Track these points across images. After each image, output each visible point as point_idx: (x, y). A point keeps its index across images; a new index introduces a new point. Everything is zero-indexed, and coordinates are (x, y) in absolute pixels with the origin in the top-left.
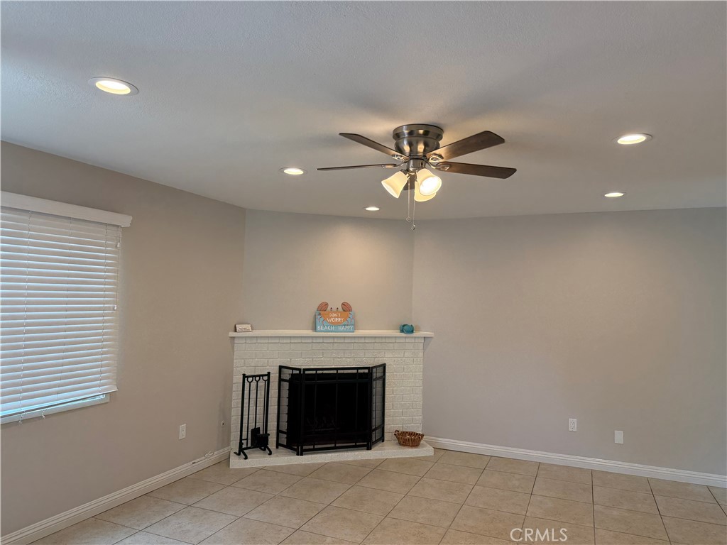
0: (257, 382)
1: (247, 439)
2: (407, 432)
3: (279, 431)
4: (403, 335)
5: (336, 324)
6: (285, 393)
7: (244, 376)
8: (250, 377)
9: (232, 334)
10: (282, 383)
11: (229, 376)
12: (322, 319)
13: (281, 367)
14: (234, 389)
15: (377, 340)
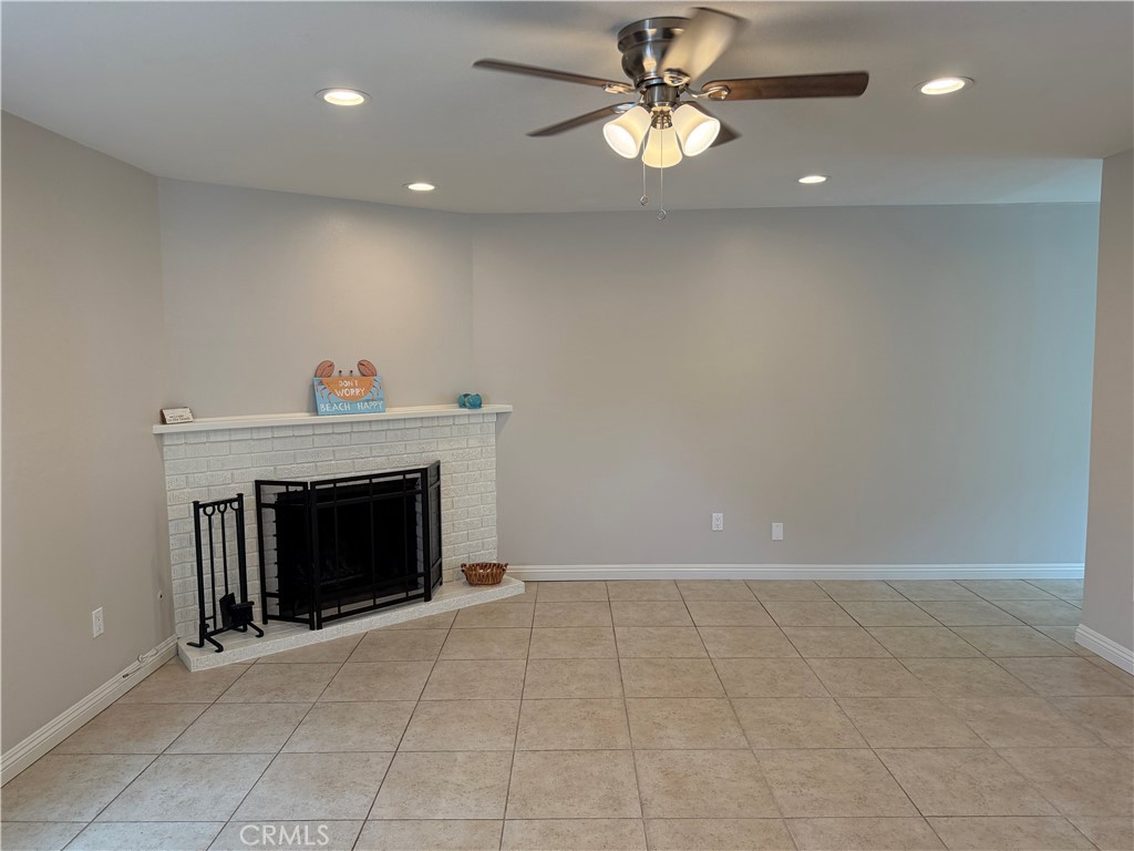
0: (222, 513)
1: (214, 617)
2: (478, 565)
3: (265, 594)
4: (465, 411)
5: (353, 400)
6: (271, 528)
7: (197, 505)
8: (209, 505)
9: (159, 429)
10: (264, 510)
11: (160, 509)
12: (326, 392)
13: (259, 484)
14: (172, 531)
15: (426, 424)
